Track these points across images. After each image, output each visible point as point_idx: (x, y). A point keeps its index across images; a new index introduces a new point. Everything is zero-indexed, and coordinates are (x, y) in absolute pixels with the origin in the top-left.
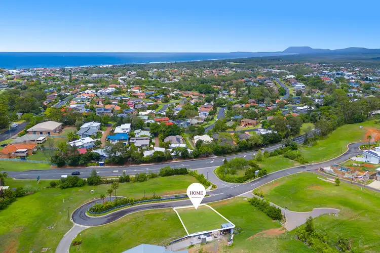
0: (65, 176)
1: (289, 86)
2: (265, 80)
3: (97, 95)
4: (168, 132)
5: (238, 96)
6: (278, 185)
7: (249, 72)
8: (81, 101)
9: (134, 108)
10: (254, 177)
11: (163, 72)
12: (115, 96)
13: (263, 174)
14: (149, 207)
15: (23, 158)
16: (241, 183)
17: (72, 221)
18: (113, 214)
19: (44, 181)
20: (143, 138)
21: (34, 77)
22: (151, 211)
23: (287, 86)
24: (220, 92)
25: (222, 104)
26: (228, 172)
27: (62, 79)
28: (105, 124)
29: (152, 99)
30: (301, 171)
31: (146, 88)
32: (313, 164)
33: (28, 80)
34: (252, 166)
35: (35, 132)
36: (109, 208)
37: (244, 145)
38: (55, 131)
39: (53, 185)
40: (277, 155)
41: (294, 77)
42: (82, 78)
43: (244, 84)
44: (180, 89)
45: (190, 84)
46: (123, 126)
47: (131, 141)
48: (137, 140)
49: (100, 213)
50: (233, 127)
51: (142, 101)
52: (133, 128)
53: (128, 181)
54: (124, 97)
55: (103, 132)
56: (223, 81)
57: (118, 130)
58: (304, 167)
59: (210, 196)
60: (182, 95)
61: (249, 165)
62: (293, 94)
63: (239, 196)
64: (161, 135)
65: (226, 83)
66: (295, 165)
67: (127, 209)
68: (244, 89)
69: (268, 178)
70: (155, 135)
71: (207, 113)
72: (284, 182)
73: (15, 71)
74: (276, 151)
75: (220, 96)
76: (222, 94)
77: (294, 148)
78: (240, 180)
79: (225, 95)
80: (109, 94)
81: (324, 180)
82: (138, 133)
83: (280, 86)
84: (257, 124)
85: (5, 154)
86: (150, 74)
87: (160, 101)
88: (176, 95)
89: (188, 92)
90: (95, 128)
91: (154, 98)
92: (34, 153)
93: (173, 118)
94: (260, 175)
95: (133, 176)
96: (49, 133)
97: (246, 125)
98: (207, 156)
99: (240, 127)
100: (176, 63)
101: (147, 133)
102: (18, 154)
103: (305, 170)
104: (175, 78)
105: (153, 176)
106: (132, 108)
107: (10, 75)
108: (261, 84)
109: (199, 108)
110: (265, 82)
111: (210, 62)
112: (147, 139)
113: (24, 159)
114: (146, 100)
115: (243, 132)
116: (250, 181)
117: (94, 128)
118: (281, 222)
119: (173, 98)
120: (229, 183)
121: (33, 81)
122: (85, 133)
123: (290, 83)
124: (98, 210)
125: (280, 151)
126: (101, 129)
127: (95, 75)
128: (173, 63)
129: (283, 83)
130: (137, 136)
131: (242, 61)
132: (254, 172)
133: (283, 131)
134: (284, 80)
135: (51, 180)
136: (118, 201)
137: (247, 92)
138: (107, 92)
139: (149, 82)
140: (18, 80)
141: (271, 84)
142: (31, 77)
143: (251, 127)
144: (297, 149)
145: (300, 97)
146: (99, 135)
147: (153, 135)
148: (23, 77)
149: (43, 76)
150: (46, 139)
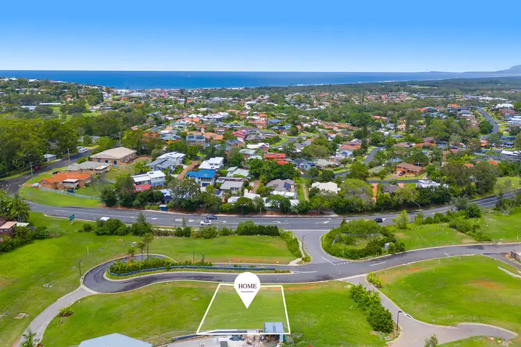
0: (105, 219)
1: (500, 119)
2: (459, 110)
3: (202, 121)
4: (275, 174)
5: (409, 131)
6: (417, 271)
7: (439, 99)
8: (179, 127)
9: (245, 139)
10: (380, 252)
11: (306, 97)
12: (224, 124)
13: (399, 249)
14: (189, 277)
15: (71, 190)
16: (353, 259)
17: (81, 281)
18: (135, 280)
19: (80, 222)
20: (236, 178)
21: (144, 98)
22: (188, 283)
23: (496, 120)
24: (383, 125)
25: (379, 142)
26: (341, 240)
27: (176, 102)
28: (191, 156)
29: (274, 130)
30: (473, 253)
31: (274, 116)
32: (500, 244)
33: (135, 101)
34: (385, 235)
35: (99, 160)
36: (135, 269)
37: (385, 202)
38: (124, 160)
39: (88, 229)
40: (438, 223)
41: (512, 105)
42: (200, 102)
43: (423, 115)
44: (322, 119)
45: (340, 113)
46: (212, 160)
47: (217, 181)
48: (226, 180)
49: (119, 275)
50: (381, 175)
51: (258, 132)
52: (227, 163)
53: (189, 236)
54: (236, 124)
55: (185, 167)
56: (393, 110)
57: (205, 165)
58: (481, 247)
59: (292, 273)
60: (322, 127)
61: (381, 232)
62: (505, 132)
63: (340, 280)
64: (263, 177)
65: (395, 113)
66: (465, 241)
67: (159, 276)
68: (422, 121)
69: (405, 257)
70: (256, 176)
71: (350, 153)
72: (431, 268)
73: (124, 91)
74: (437, 215)
75: (382, 131)
76: (385, 128)
77: (473, 214)
78: (353, 255)
79: (390, 129)
80: (219, 120)
81: (510, 273)
82: (232, 172)
83: (483, 119)
84: (422, 172)
85: (49, 183)
86: (287, 99)
87: (285, 133)
88: (314, 127)
89: (334, 123)
90: (175, 160)
91: (277, 128)
92: (87, 185)
93: (294, 156)
94: (391, 250)
95: (196, 230)
96: (115, 162)
97: (404, 172)
98: (322, 213)
99: (393, 175)
100: (330, 86)
101: (245, 173)
102: (67, 185)
103: (481, 252)
104: (320, 105)
105: (226, 233)
106: (241, 140)
107: (117, 95)
108: (450, 115)
109: (340, 145)
110: (459, 112)
111: (382, 84)
112: (240, 181)
113: (72, 192)
114: (266, 131)
115: (395, 183)
116: (370, 258)
117: (173, 160)
118: (388, 337)
119: (307, 129)
120: (334, 257)
121: (140, 103)
122: (159, 166)
123: (502, 114)
124: (118, 270)
125: (445, 216)
126: (184, 162)
127: (217, 99)
128: (326, 86)
129: (490, 114)
130: (229, 175)
131: (434, 84)
132: (383, 245)
133: (460, 184)
134: (493, 110)
135: (87, 221)
136: (150, 262)
137: (425, 126)
138: (215, 117)
139: (283, 109)
140: (124, 102)
141: (468, 115)
142: (140, 98)
143: (411, 177)
144: (478, 216)
145: (516, 137)
146: (178, 169)
147: (253, 176)
148: (130, 98)
149: (154, 98)
150: (108, 169)
